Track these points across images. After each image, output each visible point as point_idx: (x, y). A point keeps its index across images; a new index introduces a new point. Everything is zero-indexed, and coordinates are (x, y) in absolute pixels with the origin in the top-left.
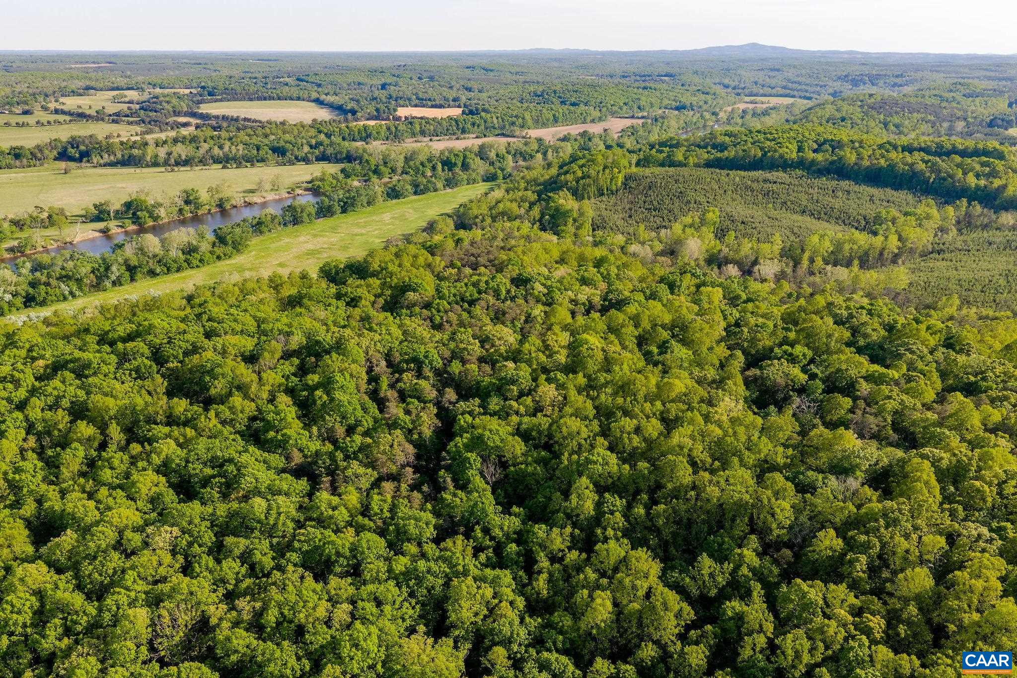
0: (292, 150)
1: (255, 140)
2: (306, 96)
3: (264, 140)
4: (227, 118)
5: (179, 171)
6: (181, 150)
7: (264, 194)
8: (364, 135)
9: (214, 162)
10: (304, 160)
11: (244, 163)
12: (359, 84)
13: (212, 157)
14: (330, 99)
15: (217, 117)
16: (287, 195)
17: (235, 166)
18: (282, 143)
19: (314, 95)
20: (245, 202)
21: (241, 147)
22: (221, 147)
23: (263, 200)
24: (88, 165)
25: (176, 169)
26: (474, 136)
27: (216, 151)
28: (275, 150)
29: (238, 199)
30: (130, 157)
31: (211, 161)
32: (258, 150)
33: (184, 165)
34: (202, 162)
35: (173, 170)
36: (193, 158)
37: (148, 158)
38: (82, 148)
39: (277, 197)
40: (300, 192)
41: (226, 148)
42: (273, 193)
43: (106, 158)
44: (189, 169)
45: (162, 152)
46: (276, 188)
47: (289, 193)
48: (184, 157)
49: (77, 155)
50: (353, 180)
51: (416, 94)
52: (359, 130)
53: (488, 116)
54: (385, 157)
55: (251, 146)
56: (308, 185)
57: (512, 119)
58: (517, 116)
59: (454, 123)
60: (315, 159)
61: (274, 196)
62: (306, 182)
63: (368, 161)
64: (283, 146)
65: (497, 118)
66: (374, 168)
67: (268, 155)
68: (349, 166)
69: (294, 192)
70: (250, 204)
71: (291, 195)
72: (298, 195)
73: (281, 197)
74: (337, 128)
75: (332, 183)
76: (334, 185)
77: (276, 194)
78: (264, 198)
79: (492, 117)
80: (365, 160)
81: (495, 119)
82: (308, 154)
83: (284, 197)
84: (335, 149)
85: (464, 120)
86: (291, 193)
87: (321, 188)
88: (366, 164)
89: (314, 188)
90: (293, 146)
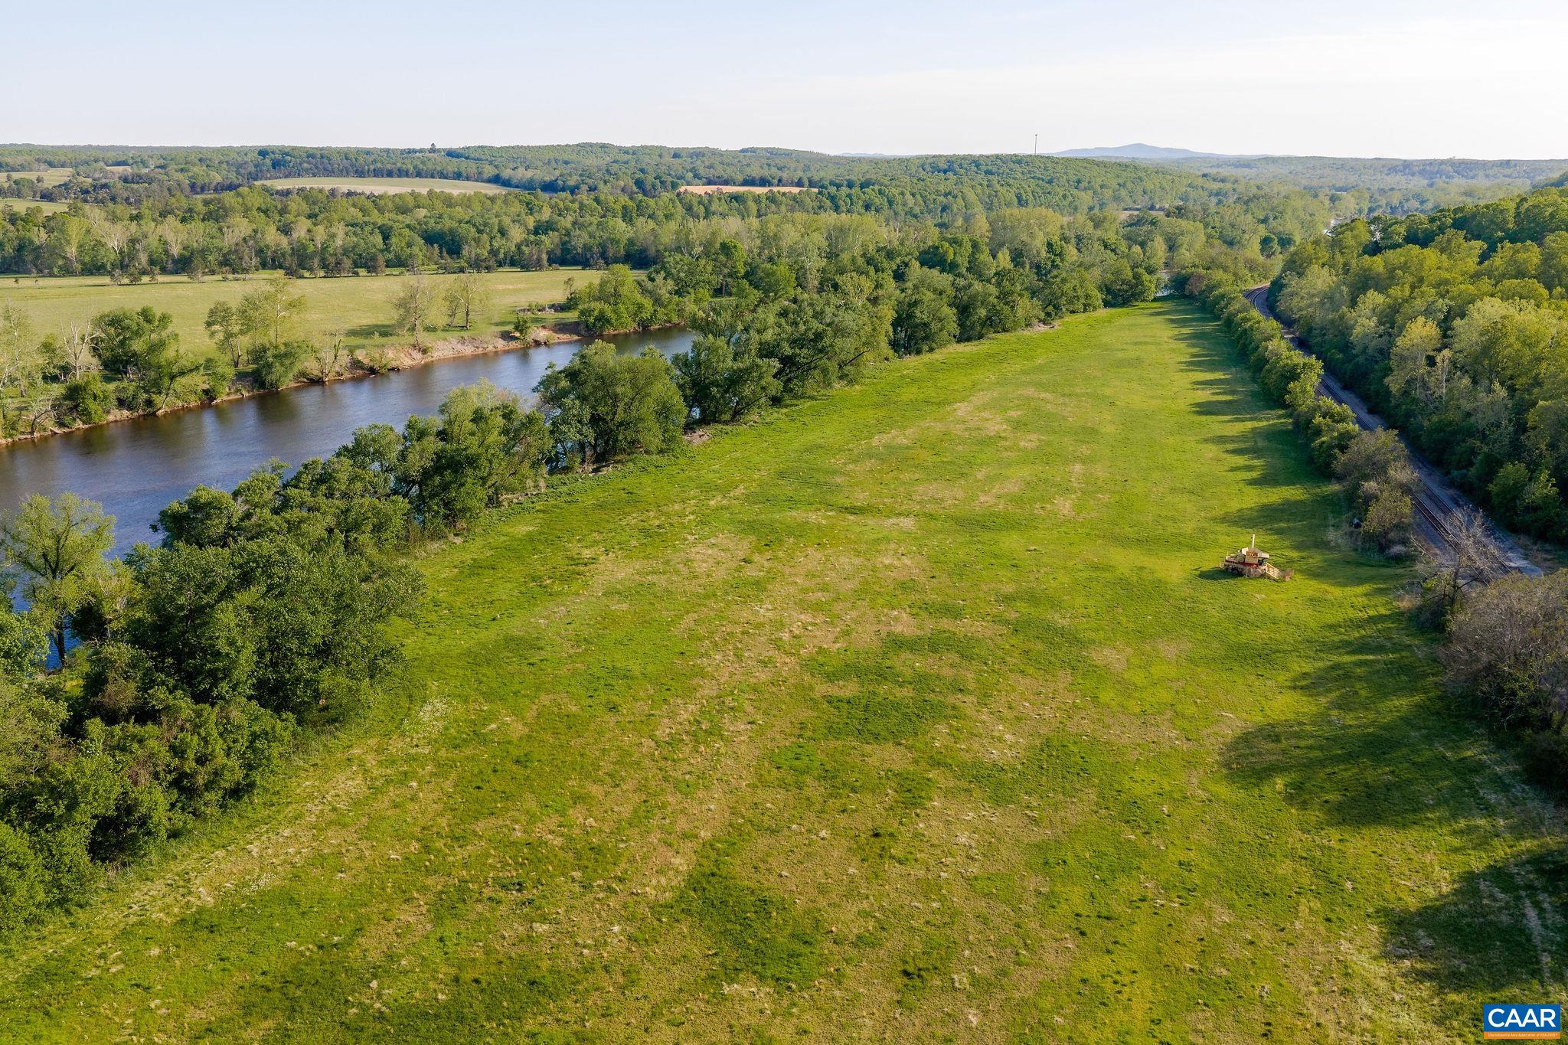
0: (477, 241)
1: (376, 217)
3: (400, 217)
5: (150, 282)
6: (175, 236)
7: (424, 338)
9: (264, 265)
10: (513, 264)
11: (348, 267)
13: (260, 252)
14: (523, 174)
16: (501, 344)
17: (321, 273)
18: (448, 224)
19: (489, 172)
20: (356, 364)
21: (340, 230)
22: (285, 230)
23: (418, 358)
25: (147, 278)
27: (272, 237)
28: (430, 238)
29: (328, 356)
30: (21, 248)
31: (255, 261)
32: (386, 238)
33: (176, 272)
34: (229, 263)
35: (136, 282)
36: (203, 252)
37: (71, 251)
39: (468, 350)
40: (542, 334)
41: (301, 231)
42: (453, 336)
44: (185, 278)
45: (113, 237)
46: (459, 319)
47: (506, 336)
48: (176, 251)
50: (698, 301)
51: (693, 170)
52: (624, 208)
53: (895, 191)
54: (768, 240)
55: (368, 229)
56: (561, 315)
57: (942, 198)
58: (949, 193)
59: (828, 203)
60: (545, 257)
61: (459, 347)
62: (552, 307)
63: (728, 248)
64: (451, 231)
65: (913, 195)
66: (743, 272)
67: (416, 250)
68: (678, 259)
69: (521, 332)
70: (372, 371)
71: (514, 345)
72: (537, 344)
73: (480, 351)
74: (573, 202)
75: (640, 307)
76: (645, 315)
77: (462, 341)
78: (424, 351)
79: (902, 194)
80: (718, 245)
81: (908, 196)
82: (523, 247)
83: (491, 348)
84: (591, 236)
85: (849, 196)
86: (514, 338)
87: (608, 321)
88: (722, 258)
89: (587, 321)
90: (480, 232)
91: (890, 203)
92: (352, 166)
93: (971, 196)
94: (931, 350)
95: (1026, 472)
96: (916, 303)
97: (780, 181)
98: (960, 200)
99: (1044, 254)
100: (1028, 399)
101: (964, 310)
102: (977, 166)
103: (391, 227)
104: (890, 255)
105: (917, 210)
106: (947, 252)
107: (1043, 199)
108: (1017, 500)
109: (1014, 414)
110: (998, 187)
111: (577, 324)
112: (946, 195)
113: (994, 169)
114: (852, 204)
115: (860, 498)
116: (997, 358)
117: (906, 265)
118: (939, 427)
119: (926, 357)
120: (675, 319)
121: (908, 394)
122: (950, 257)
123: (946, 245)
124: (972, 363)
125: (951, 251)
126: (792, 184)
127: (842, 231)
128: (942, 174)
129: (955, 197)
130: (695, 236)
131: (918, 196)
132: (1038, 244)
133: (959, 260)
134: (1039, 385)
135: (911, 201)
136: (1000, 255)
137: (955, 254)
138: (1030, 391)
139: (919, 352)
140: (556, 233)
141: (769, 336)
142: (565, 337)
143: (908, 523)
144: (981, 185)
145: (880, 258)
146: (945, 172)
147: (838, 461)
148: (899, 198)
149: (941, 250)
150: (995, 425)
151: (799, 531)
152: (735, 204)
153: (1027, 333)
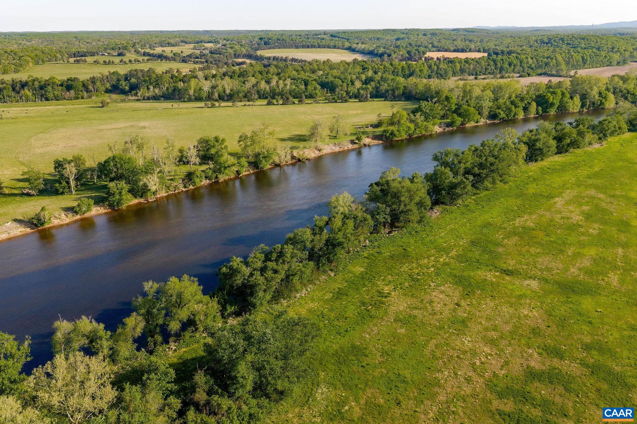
0: (341, 86)
1: (303, 75)
2: (340, 44)
3: (312, 75)
4: (277, 59)
5: (219, 106)
6: (228, 85)
8: (407, 72)
9: (260, 98)
10: (356, 97)
11: (291, 99)
12: (378, 39)
13: (258, 92)
14: (361, 46)
15: (269, 58)
16: (350, 146)
17: (281, 102)
18: (331, 79)
19: (347, 44)
20: (293, 157)
21: (288, 81)
22: (268, 82)
23: (317, 153)
24: (134, 98)
25: (217, 104)
26: (518, 75)
27: (263, 85)
28: (323, 85)
29: (282, 153)
30: (174, 90)
31: (257, 96)
32: (306, 85)
33: (228, 100)
34: (247, 97)
35: (213, 106)
36: (238, 92)
37: (191, 92)
38: (133, 80)
39: (337, 149)
40: (367, 141)
41: (274, 83)
43: (154, 91)
44: (230, 104)
45: (206, 86)
46: (334, 134)
47: (353, 142)
48: (228, 92)
49: (127, 88)
50: (434, 124)
51: (432, 43)
52: (403, 67)
53: (523, 57)
54: (466, 93)
55: (299, 81)
56: (375, 130)
57: (545, 60)
58: (549, 57)
59: (492, 63)
60: (369, 95)
61: (334, 148)
62: (372, 126)
63: (449, 98)
64: (332, 82)
65: (532, 58)
66: (454, 108)
67: (317, 91)
68: (426, 104)
69: (359, 141)
70: (299, 160)
71: (356, 146)
72: (365, 145)
73: (342, 149)
74: (381, 65)
75: (409, 128)
76: (411, 132)
77: (335, 144)
78: (320, 150)
79: (527, 58)
80: (444, 97)
81: (530, 59)
82: (360, 91)
83: (346, 148)
84: (389, 85)
85: (502, 60)
86: (355, 143)
87: (395, 135)
88: (446, 103)
89: (386, 135)
90: (343, 82)
91: (521, 62)
92: (294, 43)
93: (560, 58)
94: (542, 160)
95: (592, 252)
96: (537, 140)
97: (470, 50)
98: (554, 61)
99: (597, 97)
100: (592, 197)
101: (559, 139)
102: (562, 41)
103: (308, 80)
104: (522, 100)
105: (533, 66)
106: (549, 98)
107: (595, 58)
108: (589, 272)
109: (585, 208)
110: (573, 53)
111: (382, 135)
112: (547, 58)
113: (571, 42)
114: (503, 63)
115: (511, 264)
116: (575, 166)
117: (529, 104)
118: (548, 215)
119: (540, 164)
120: (424, 133)
121: (532, 189)
122: (551, 100)
123: (549, 94)
124: (563, 168)
125: (552, 97)
126: (476, 51)
127: (500, 88)
128: (545, 45)
129: (552, 59)
130: (433, 87)
131: (534, 59)
132: (594, 93)
133: (555, 101)
134: (597, 187)
135: (530, 61)
136: (575, 98)
137: (553, 99)
138: (592, 192)
139: (536, 161)
140: (374, 83)
141: (469, 165)
142: (376, 142)
143: (534, 284)
144: (565, 52)
145: (517, 101)
146: (547, 43)
147: (499, 236)
148: (525, 60)
149: (546, 97)
150: (577, 218)
151: (482, 285)
152: (450, 64)
153: (589, 149)
